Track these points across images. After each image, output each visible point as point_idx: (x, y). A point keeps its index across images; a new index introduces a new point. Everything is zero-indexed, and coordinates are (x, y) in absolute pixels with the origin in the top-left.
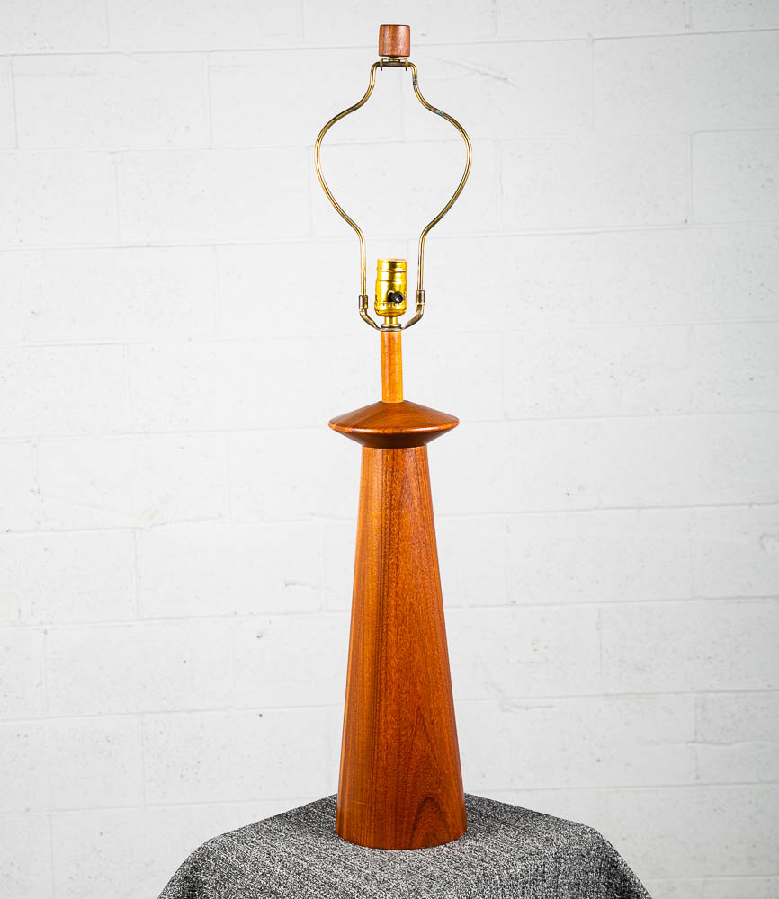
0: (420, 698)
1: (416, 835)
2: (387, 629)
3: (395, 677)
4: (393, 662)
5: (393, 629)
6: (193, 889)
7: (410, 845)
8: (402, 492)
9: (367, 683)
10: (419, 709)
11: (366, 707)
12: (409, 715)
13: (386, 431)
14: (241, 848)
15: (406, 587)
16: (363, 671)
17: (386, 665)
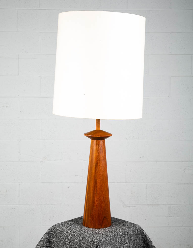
3: (98, 190)
4: (98, 187)
6: (51, 235)
7: (101, 227)
9: (92, 192)
11: (92, 197)
12: (101, 199)
13: (99, 136)
14: (62, 227)
15: (101, 170)
16: (91, 189)
17: (96, 188)
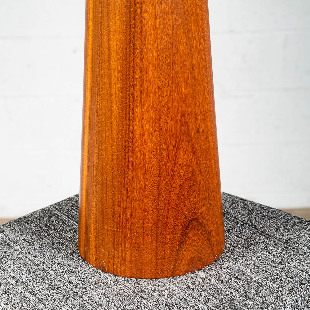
0: (184, 101)
1: (180, 261)
2: (141, 8)
3: (153, 75)
4: (150, 55)
7: (173, 272)
9: (116, 85)
10: (183, 116)
11: (115, 116)
12: (171, 124)
16: (109, 67)
17: (141, 60)
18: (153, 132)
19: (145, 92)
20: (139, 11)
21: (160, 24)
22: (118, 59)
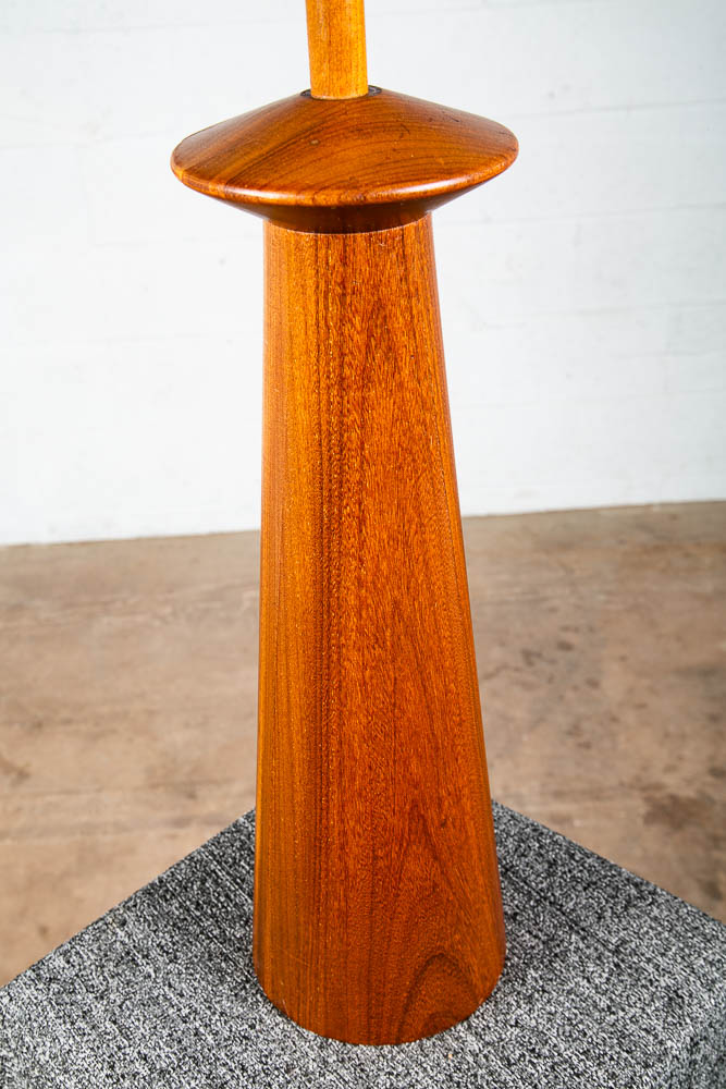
0: (416, 785)
1: (410, 1021)
3: (360, 749)
4: (355, 721)
5: (355, 656)
7: (398, 1038)
8: (368, 346)
10: (415, 806)
11: (299, 798)
15: (384, 566)
17: (340, 726)
18: (361, 832)
19: (347, 772)
20: (335, 657)
21: (371, 678)
22: (302, 719)
